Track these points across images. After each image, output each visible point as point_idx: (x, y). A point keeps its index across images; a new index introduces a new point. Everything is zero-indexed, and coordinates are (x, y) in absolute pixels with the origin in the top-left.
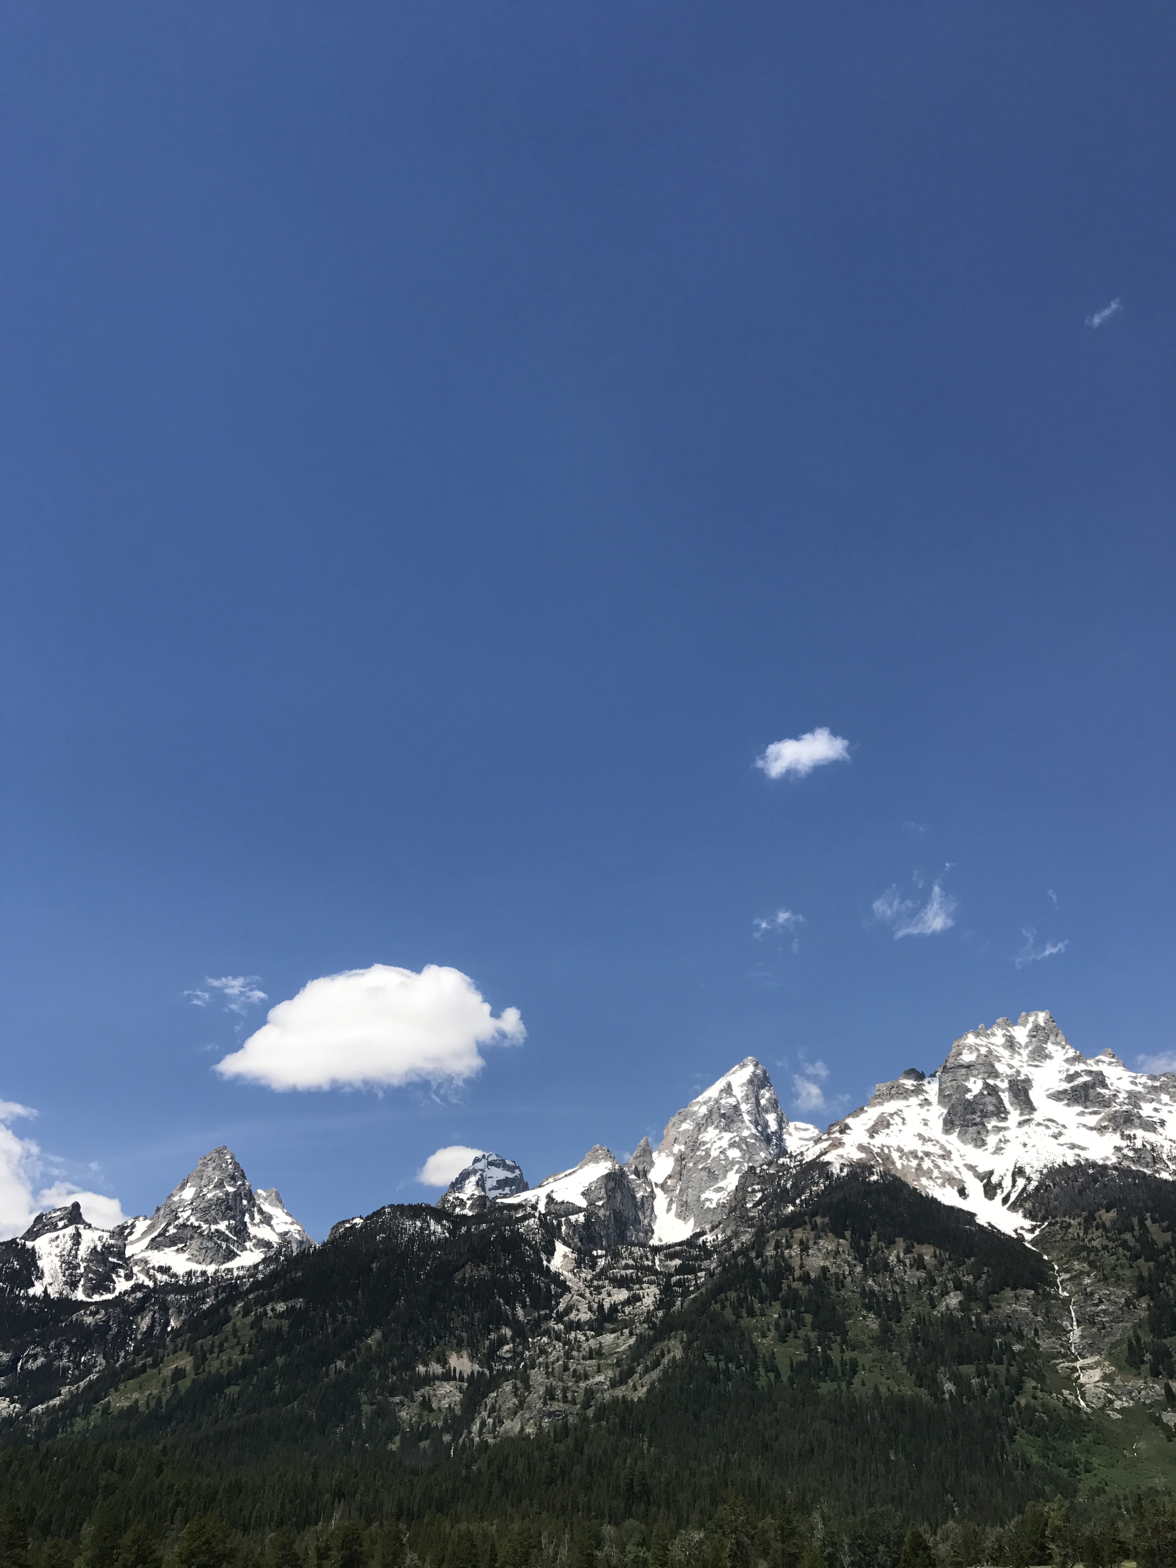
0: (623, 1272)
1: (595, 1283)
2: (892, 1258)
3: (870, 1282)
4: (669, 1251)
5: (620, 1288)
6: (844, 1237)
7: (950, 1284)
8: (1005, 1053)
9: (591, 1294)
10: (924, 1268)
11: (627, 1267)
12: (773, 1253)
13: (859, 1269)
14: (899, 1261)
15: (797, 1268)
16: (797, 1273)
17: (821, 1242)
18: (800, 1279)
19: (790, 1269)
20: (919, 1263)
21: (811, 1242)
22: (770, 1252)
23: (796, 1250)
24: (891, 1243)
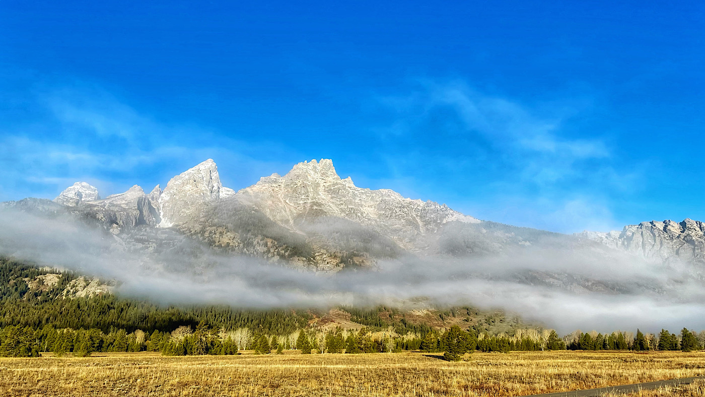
0: (141, 237)
1: (128, 240)
2: (255, 243)
3: (245, 250)
5: (139, 242)
6: (238, 232)
7: (275, 253)
8: (312, 172)
9: (125, 244)
11: (143, 235)
12: (208, 236)
13: (241, 245)
14: (258, 243)
15: (217, 242)
17: (228, 233)
18: (218, 246)
19: (214, 242)
20: (266, 245)
21: (224, 233)
22: (207, 234)
23: (217, 235)
24: (256, 236)
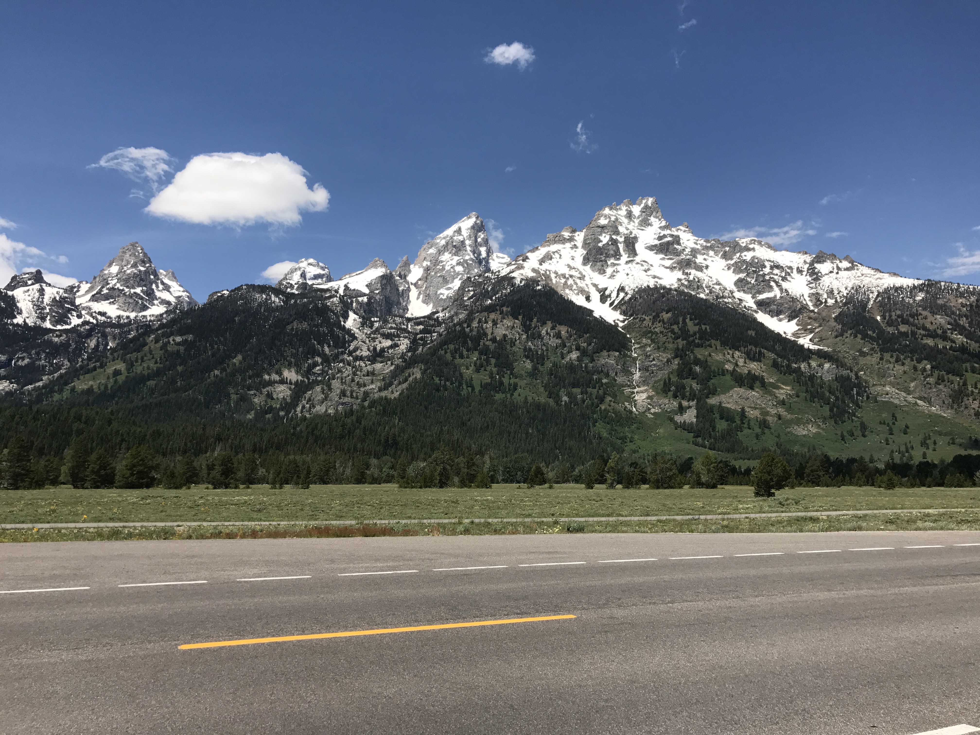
0: (389, 331)
1: (372, 336)
2: (544, 332)
3: (530, 344)
4: (417, 321)
5: (387, 339)
6: (518, 319)
7: (574, 347)
8: (625, 221)
9: (369, 341)
10: (561, 338)
11: (391, 328)
12: (477, 325)
13: (524, 337)
14: (547, 333)
15: (489, 334)
16: (489, 337)
17: (505, 321)
18: (491, 340)
19: (486, 335)
20: (558, 335)
21: (499, 321)
22: (475, 324)
23: (490, 324)
24: (544, 323)
